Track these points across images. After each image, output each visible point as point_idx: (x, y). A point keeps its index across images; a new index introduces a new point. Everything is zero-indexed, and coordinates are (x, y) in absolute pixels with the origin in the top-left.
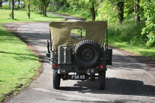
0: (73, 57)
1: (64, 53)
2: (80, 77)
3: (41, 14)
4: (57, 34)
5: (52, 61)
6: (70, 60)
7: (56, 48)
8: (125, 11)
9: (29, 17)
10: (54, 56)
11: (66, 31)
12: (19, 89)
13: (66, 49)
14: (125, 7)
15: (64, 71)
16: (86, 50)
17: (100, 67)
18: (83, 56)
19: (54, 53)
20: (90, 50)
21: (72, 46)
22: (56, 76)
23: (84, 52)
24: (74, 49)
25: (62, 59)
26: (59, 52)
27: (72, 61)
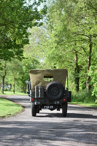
0: (45, 93)
1: (39, 90)
2: (50, 107)
3: (23, 92)
4: (34, 78)
5: (31, 96)
6: (43, 95)
7: (34, 88)
8: (80, 85)
9: (14, 93)
10: (32, 93)
11: (40, 76)
12: (9, 116)
13: (40, 88)
14: (80, 82)
15: (39, 103)
16: (54, 88)
17: (63, 100)
18: (52, 92)
19: (32, 91)
20: (56, 88)
21: (44, 86)
22: (34, 107)
23: (52, 90)
24: (46, 88)
25: (38, 95)
26: (35, 90)
27: (44, 96)
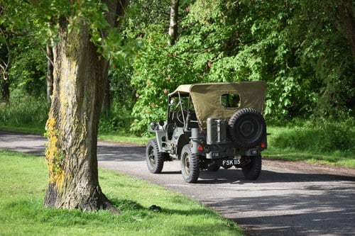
7: (203, 122)
13: (220, 123)
15: (217, 155)
16: (245, 122)
17: (260, 146)
18: (242, 131)
19: (198, 130)
20: (250, 122)
23: (242, 125)
25: (214, 137)
26: (210, 128)
27: (227, 139)
